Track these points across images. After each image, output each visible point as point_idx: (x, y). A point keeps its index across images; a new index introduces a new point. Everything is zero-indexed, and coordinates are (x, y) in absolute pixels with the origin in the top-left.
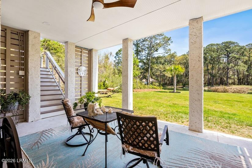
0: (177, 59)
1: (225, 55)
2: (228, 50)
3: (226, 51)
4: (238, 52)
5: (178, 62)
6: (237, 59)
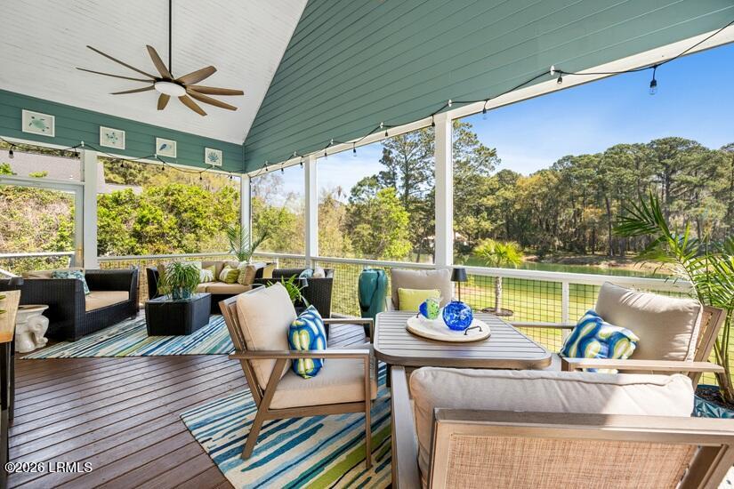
0: (524, 185)
1: (659, 175)
2: (669, 161)
3: (664, 164)
4: (697, 168)
5: (526, 192)
6: (696, 186)
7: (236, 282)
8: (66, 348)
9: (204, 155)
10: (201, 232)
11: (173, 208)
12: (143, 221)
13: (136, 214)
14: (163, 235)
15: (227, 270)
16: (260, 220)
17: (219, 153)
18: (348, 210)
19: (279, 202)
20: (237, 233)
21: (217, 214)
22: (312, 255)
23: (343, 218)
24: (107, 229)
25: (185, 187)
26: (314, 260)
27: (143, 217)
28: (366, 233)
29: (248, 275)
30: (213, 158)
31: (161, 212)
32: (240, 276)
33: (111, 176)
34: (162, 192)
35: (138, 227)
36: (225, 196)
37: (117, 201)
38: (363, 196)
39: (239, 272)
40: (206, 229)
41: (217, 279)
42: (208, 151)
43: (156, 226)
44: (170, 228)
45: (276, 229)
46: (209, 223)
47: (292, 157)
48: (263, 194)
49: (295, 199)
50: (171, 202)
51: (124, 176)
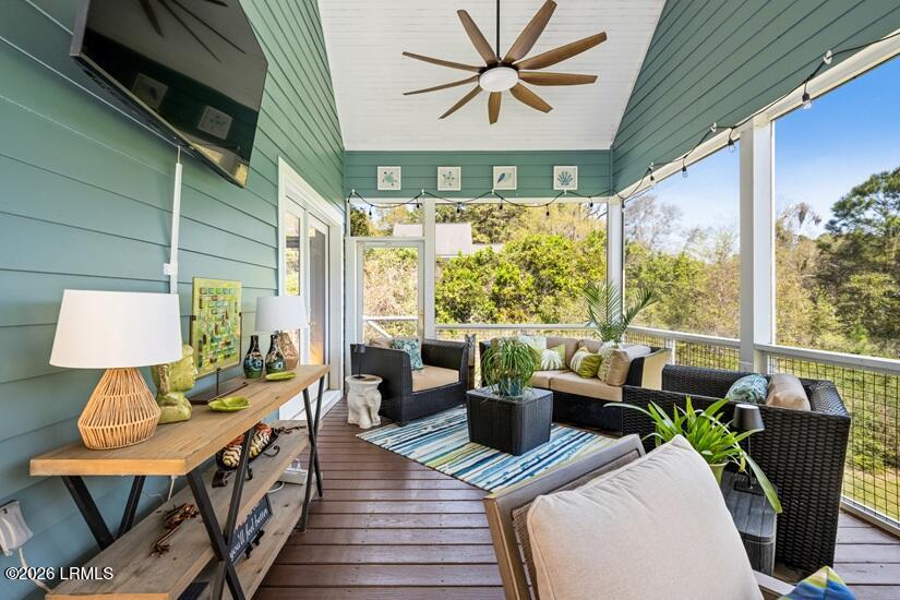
7: (595, 376)
8: (391, 434)
9: (553, 177)
10: (561, 293)
11: (530, 266)
12: (501, 283)
13: (495, 274)
14: (519, 298)
15: (582, 354)
16: (643, 275)
17: (573, 171)
18: (824, 247)
19: (674, 247)
20: (601, 295)
21: (582, 269)
22: (757, 341)
23: (811, 264)
24: (470, 292)
25: (544, 237)
26: (765, 352)
27: (501, 277)
28: (875, 292)
29: (615, 367)
30: (565, 180)
31: (517, 271)
32: (602, 368)
33: (479, 237)
34: (521, 247)
35: (496, 289)
36: (592, 244)
37: (479, 262)
38: (869, 214)
39: (600, 361)
40: (567, 289)
41: (567, 367)
42: (558, 170)
43: (513, 287)
44: (527, 289)
45: (668, 287)
46: (572, 282)
47: (708, 135)
48: (648, 236)
49: (703, 238)
50: (528, 258)
51: (490, 235)
